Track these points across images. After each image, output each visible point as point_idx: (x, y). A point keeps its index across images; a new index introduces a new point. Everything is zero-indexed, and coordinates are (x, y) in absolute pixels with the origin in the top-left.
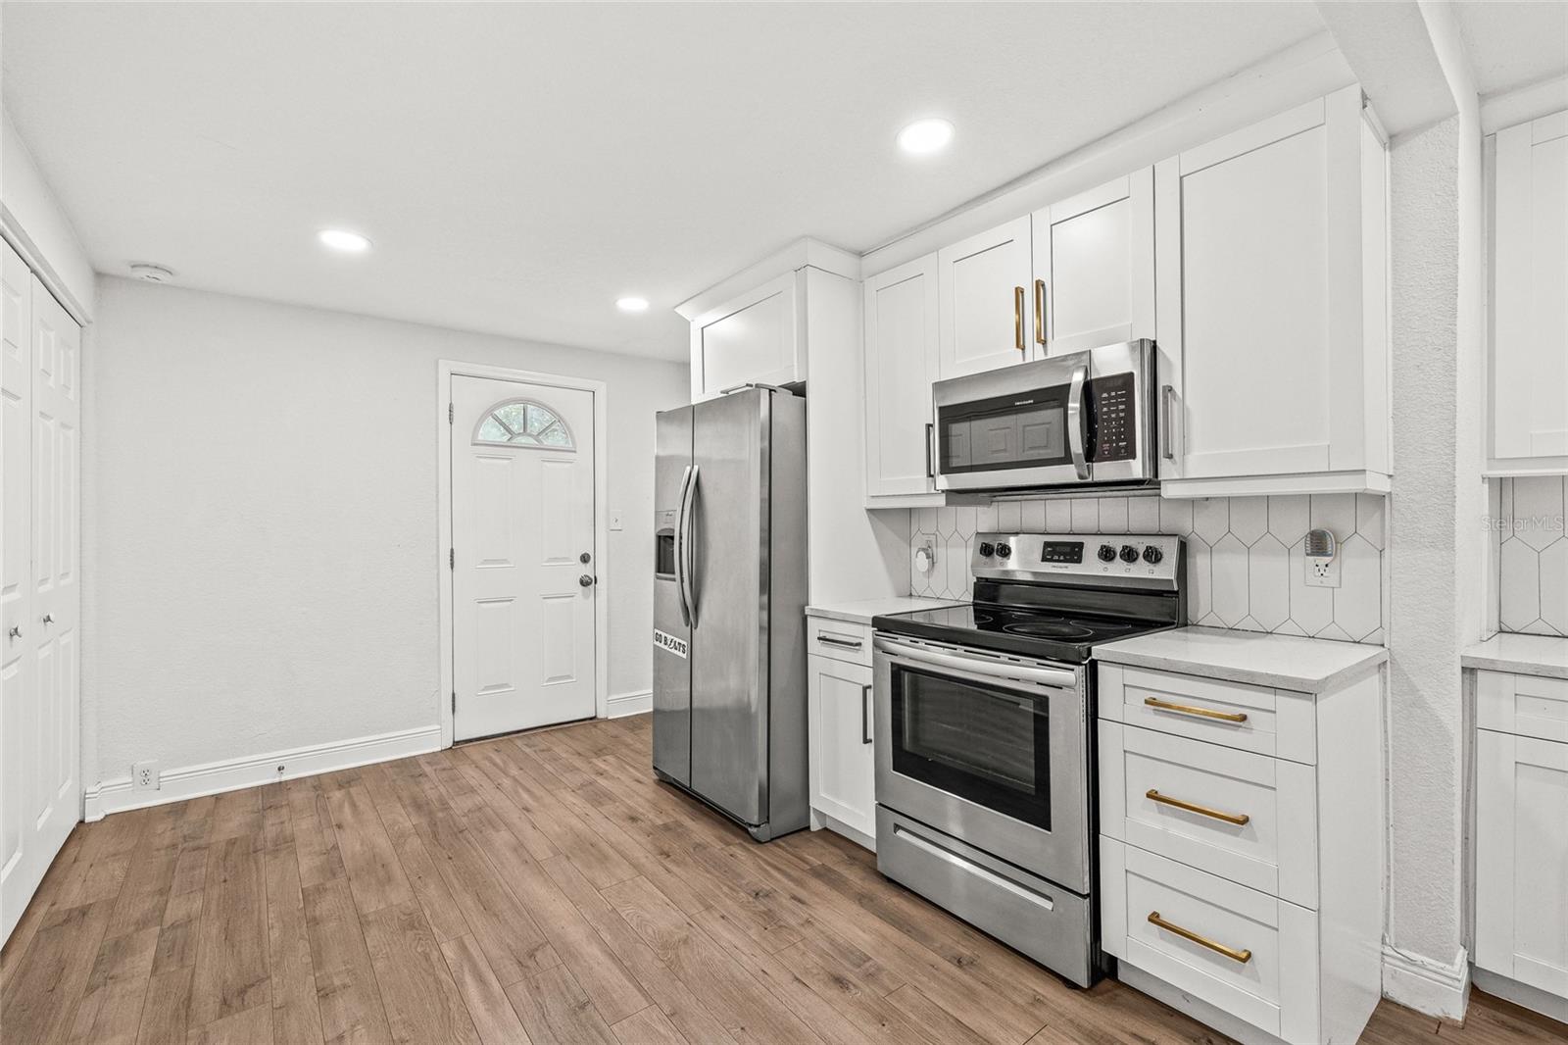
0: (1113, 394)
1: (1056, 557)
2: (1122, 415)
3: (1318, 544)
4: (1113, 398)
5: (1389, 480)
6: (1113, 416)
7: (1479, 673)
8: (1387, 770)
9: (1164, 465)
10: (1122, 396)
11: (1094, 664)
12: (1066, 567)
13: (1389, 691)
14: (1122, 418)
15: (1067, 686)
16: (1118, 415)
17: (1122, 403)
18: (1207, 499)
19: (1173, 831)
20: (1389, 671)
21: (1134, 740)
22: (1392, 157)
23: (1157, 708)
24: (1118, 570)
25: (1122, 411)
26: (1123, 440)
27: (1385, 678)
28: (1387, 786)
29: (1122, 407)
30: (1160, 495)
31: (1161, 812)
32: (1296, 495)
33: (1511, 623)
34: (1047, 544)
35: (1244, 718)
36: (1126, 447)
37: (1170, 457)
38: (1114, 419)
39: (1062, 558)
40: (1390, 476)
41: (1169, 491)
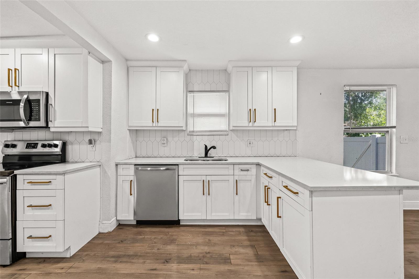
0: (35, 104)
1: (30, 147)
2: (37, 109)
3: (90, 142)
4: (35, 105)
5: (102, 129)
6: (35, 109)
7: (118, 165)
8: (101, 187)
9: (50, 123)
10: (37, 105)
11: (15, 176)
12: (32, 150)
13: (101, 171)
14: (37, 110)
15: (4, 183)
16: (36, 109)
17: (37, 106)
18: (71, 132)
19: (35, 214)
20: (101, 167)
21: (26, 193)
22: (103, 65)
23: (32, 184)
24: (47, 150)
25: (37, 108)
26: (37, 116)
27: (101, 168)
28: (101, 190)
29: (37, 107)
30: (50, 131)
31: (32, 210)
32: (86, 132)
33: (138, 156)
34: (28, 144)
35: (50, 182)
36: (38, 118)
37: (51, 121)
38: (35, 110)
39: (32, 147)
40: (102, 128)
41: (52, 130)
